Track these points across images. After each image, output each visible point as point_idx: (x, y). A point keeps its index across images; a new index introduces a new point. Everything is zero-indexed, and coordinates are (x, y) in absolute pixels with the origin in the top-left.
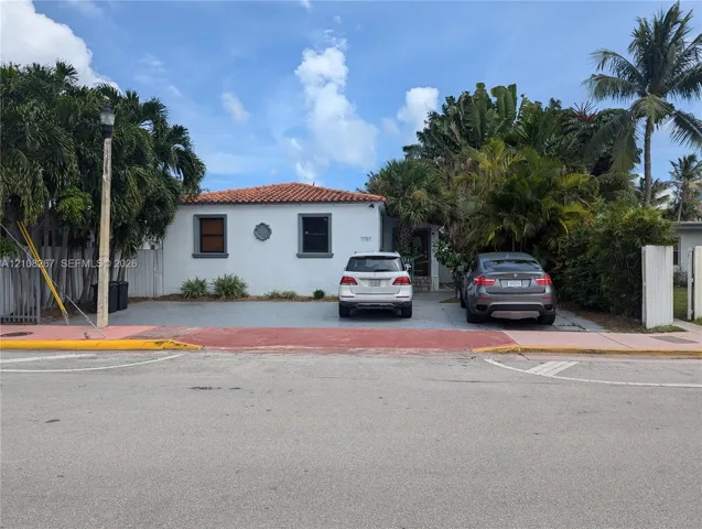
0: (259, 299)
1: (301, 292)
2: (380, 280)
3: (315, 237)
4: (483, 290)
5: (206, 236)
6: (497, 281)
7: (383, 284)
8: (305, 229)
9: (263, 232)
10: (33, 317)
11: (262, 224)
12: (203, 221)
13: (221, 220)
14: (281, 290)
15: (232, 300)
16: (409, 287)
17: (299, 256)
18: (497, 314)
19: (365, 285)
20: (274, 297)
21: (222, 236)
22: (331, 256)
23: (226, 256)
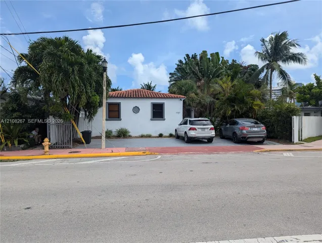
0: (136, 137)
1: (154, 134)
2: (205, 128)
3: (158, 112)
4: (245, 132)
5: (111, 111)
6: (250, 129)
7: (206, 130)
8: (153, 109)
9: (136, 110)
10: (69, 145)
11: (136, 107)
12: (110, 105)
13: (118, 105)
14: (145, 133)
15: (126, 138)
16: (214, 131)
17: (151, 120)
18: (249, 140)
19: (200, 130)
20: (142, 136)
21: (119, 111)
22: (164, 120)
23: (120, 120)
